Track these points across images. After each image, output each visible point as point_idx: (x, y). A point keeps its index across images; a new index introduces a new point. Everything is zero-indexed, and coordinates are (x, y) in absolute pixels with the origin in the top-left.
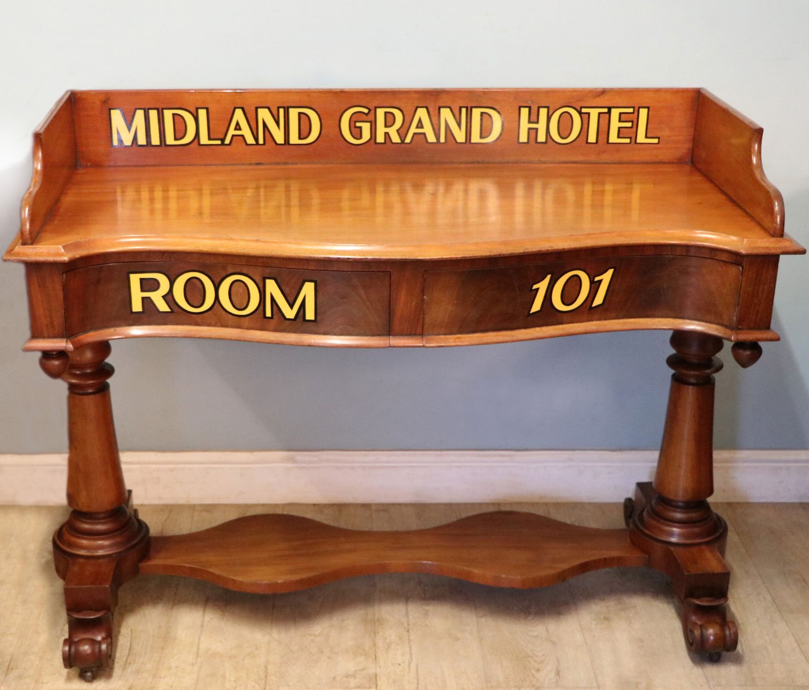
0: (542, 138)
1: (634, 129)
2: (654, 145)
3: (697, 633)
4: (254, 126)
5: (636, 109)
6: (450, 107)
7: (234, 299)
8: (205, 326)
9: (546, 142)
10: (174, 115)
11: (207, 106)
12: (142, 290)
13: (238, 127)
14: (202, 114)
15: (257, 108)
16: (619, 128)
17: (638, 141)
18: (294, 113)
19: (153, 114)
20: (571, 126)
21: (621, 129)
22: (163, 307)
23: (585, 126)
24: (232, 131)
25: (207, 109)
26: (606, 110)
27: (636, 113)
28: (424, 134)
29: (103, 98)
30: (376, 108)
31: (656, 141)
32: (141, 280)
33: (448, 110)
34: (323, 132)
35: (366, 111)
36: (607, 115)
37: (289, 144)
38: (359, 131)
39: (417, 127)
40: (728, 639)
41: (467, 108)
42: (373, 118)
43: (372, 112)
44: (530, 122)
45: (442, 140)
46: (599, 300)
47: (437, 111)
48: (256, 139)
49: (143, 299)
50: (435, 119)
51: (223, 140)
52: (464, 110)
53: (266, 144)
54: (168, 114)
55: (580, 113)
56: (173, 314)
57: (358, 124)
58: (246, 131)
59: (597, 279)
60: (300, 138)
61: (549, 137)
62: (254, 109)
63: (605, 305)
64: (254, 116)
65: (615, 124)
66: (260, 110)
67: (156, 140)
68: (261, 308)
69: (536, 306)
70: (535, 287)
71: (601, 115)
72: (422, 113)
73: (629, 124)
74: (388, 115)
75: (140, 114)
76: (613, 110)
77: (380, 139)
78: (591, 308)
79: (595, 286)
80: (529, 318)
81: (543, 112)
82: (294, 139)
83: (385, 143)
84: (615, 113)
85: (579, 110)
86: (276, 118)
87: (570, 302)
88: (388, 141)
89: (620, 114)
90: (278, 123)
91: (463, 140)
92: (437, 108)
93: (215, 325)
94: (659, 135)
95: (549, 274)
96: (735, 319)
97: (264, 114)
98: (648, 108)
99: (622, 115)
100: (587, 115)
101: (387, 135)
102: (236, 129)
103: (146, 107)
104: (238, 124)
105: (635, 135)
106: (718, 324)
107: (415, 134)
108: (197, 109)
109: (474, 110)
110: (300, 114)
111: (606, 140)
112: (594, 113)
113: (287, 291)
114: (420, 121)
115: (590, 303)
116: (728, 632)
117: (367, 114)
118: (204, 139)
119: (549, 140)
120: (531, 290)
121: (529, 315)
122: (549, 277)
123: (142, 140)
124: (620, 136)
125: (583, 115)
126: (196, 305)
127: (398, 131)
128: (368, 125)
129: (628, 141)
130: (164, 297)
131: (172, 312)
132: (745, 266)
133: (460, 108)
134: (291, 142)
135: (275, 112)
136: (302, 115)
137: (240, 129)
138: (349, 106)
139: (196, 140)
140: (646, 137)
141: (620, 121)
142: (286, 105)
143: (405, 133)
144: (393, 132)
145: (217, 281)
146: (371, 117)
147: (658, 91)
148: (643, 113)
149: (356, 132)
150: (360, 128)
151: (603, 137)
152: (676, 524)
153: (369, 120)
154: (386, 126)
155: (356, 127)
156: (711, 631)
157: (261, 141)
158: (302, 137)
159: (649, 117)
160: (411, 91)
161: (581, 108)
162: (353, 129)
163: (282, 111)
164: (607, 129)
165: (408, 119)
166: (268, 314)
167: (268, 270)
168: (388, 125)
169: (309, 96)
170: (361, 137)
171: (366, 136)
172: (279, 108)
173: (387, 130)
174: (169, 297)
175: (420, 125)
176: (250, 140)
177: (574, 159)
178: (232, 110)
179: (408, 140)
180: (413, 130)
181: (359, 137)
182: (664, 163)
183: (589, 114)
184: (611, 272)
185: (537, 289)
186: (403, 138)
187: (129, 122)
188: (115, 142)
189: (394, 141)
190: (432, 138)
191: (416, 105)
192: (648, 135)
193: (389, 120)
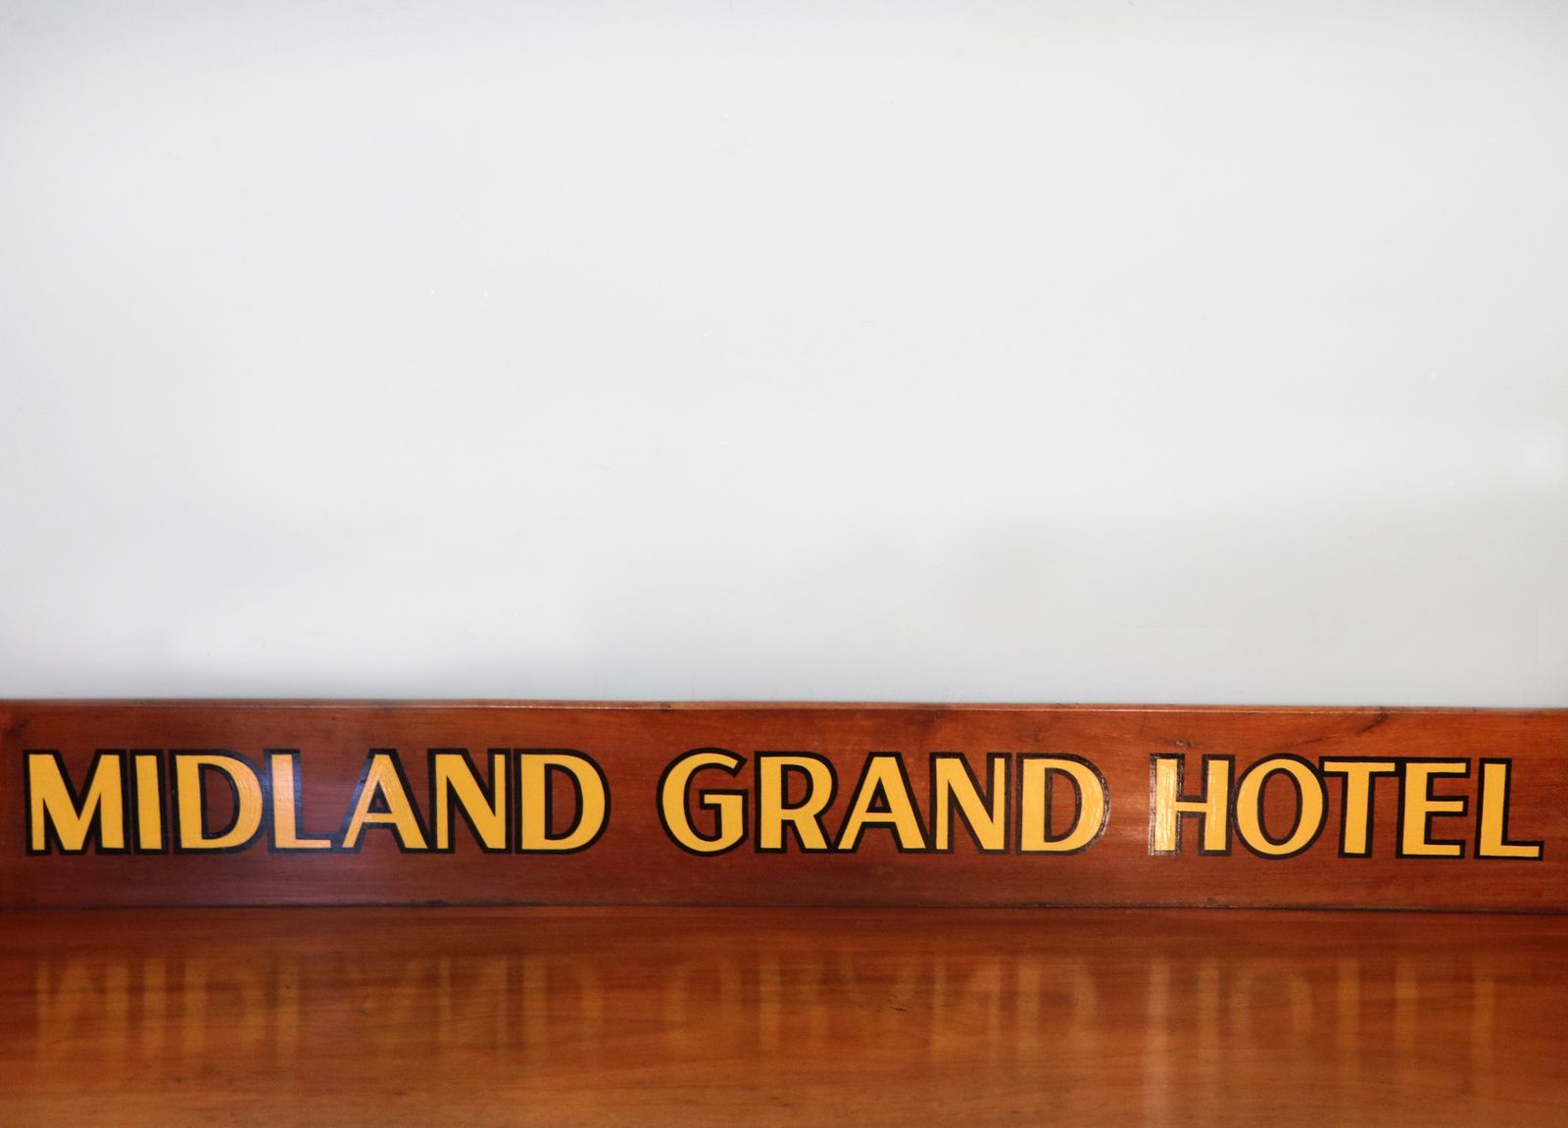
0: (1215, 838)
1: (1473, 820)
2: (1530, 864)
4: (423, 800)
5: (1475, 765)
6: (960, 756)
9: (1227, 853)
10: (204, 768)
11: (294, 746)
13: (379, 804)
14: (282, 766)
15: (432, 753)
16: (1430, 816)
17: (1483, 852)
18: (533, 768)
19: (147, 768)
21: (1434, 818)
23: (1335, 809)
24: (362, 814)
25: (296, 754)
26: (1390, 767)
27: (1475, 777)
28: (892, 826)
29: (7, 721)
30: (758, 755)
31: (1533, 851)
33: (957, 762)
34: (612, 820)
35: (731, 763)
36: (1395, 781)
37: (519, 849)
39: (872, 808)
41: (1007, 757)
42: (751, 782)
43: (749, 765)
44: (1182, 796)
45: (942, 843)
47: (927, 764)
48: (429, 833)
50: (920, 786)
51: (338, 837)
52: (1000, 764)
53: (457, 850)
54: (188, 768)
55: (1320, 774)
57: (709, 799)
58: (401, 815)
60: (549, 835)
61: (1235, 838)
62: (424, 754)
64: (425, 774)
65: (1417, 806)
66: (440, 758)
67: (151, 837)
71: (1378, 781)
72: (885, 770)
73: (1457, 806)
74: (791, 774)
75: (109, 768)
76: (1410, 766)
77: (771, 838)
81: (1218, 771)
82: (534, 836)
83: (783, 850)
84: (1417, 776)
85: (1317, 766)
86: (486, 780)
88: (792, 843)
89: (1431, 777)
90: (489, 794)
91: (999, 845)
94: (1543, 833)
97: (451, 769)
98: (1508, 762)
99: (1436, 781)
100: (1339, 780)
101: (789, 828)
102: (373, 808)
104: (379, 794)
105: (1473, 836)
107: (866, 826)
108: (268, 752)
109: (1028, 763)
110: (550, 768)
111: (1393, 849)
112: (1359, 775)
114: (879, 791)
117: (733, 772)
118: (285, 836)
119: (1238, 847)
123: (113, 837)
124: (1436, 836)
125: (1327, 780)
127: (818, 817)
128: (738, 799)
129: (1455, 850)
133: (991, 758)
134: (526, 845)
135: (480, 764)
136: (555, 773)
137: (384, 808)
138: (684, 748)
140: (1505, 841)
141: (1430, 797)
142: (512, 746)
143: (838, 825)
144: (805, 820)
146: (745, 779)
148: (1495, 775)
149: (706, 821)
150: (717, 808)
151: (1384, 839)
153: (740, 788)
154: (786, 804)
155: (703, 807)
157: (442, 842)
158: (555, 831)
159: (1513, 788)
160: (856, 711)
161: (1323, 760)
162: (695, 811)
163: (500, 761)
164: (1395, 819)
165: (847, 785)
168: (791, 799)
169: (574, 720)
170: (718, 836)
171: (732, 829)
172: (492, 752)
173: (789, 814)
175: (880, 802)
176: (413, 838)
177: (1305, 899)
178: (363, 757)
179: (847, 842)
180: (860, 815)
181: (712, 833)
182: (1560, 912)
183: (1344, 776)
186: (833, 838)
187: (78, 788)
188: (39, 842)
189: (808, 845)
190: (912, 838)
191: (869, 748)
192: (1511, 837)
193: (796, 789)
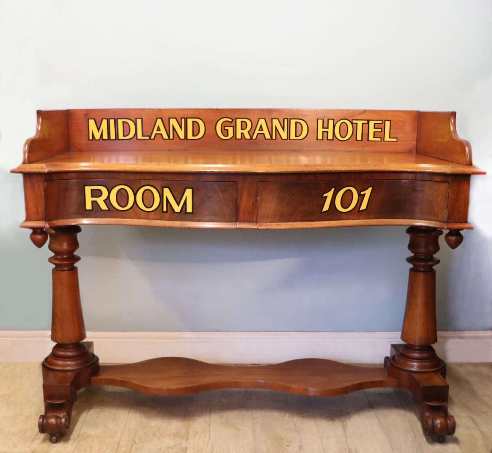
0: (330, 137)
1: (383, 133)
2: (395, 142)
3: (430, 422)
4: (167, 128)
5: (384, 121)
7: (145, 201)
8: (128, 218)
9: (333, 140)
10: (123, 122)
11: (141, 117)
12: (92, 197)
14: (139, 121)
15: (169, 119)
16: (374, 132)
17: (385, 140)
18: (190, 121)
19: (112, 122)
20: (346, 130)
21: (375, 133)
22: (104, 207)
23: (355, 130)
24: (155, 132)
25: (142, 119)
26: (366, 122)
27: (383, 124)
28: (264, 134)
29: (85, 113)
30: (236, 119)
32: (92, 190)
33: (277, 120)
34: (206, 132)
35: (230, 120)
36: (367, 125)
37: (187, 139)
38: (227, 132)
39: (260, 130)
40: (449, 426)
41: (287, 119)
43: (234, 121)
44: (323, 128)
45: (274, 137)
46: (364, 206)
47: (271, 121)
48: (169, 136)
49: (92, 202)
50: (269, 125)
51: (150, 137)
52: (286, 121)
53: (174, 139)
54: (120, 122)
55: (352, 123)
56: (110, 211)
57: (226, 128)
58: (163, 132)
59: (362, 193)
60: (193, 136)
61: (334, 137)
62: (167, 119)
63: (367, 210)
64: (168, 123)
65: (372, 130)
66: (171, 120)
67: (113, 137)
68: (161, 206)
69: (326, 208)
70: (325, 195)
71: (364, 124)
72: (262, 122)
73: (380, 130)
74: (243, 123)
76: (370, 122)
77: (239, 136)
78: (359, 211)
79: (361, 198)
80: (322, 215)
81: (331, 122)
82: (190, 136)
83: (241, 139)
84: (372, 123)
85: (351, 121)
86: (180, 124)
87: (347, 207)
88: (243, 138)
89: (375, 124)
90: (181, 127)
91: (286, 138)
92: (271, 119)
93: (134, 218)
94: (398, 136)
95: (333, 188)
96: (446, 216)
97: (173, 122)
98: (390, 121)
99: (376, 125)
101: (242, 134)
102: (157, 130)
103: (108, 118)
104: (158, 127)
105: (383, 136)
106: (436, 221)
107: (258, 134)
108: (136, 119)
109: (292, 121)
110: (193, 122)
111: (367, 139)
112: (360, 123)
113: (176, 195)
114: (261, 126)
115: (358, 208)
116: (449, 422)
117: (231, 122)
118: (140, 136)
119: (335, 138)
120: (323, 197)
121: (322, 213)
122: (333, 189)
123: (105, 137)
124: (375, 137)
125: (353, 124)
126: (123, 206)
127: (248, 132)
128: (232, 128)
129: (379, 139)
130: (104, 201)
131: (109, 210)
132: (450, 183)
133: (284, 119)
134: (188, 138)
135: (179, 121)
136: (194, 123)
137: (160, 130)
138: (221, 117)
139: (135, 137)
141: (374, 128)
142: (186, 117)
143: (253, 134)
144: (246, 132)
145: (135, 191)
146: (233, 124)
147: (395, 111)
148: (388, 123)
149: (225, 132)
150: (227, 130)
151: (365, 137)
152: (415, 360)
153: (232, 126)
154: (242, 129)
155: (225, 130)
156: (438, 421)
157: (171, 137)
158: (194, 135)
159: (391, 126)
160: (256, 110)
161: (352, 120)
162: (223, 130)
163: (183, 120)
164: (367, 133)
165: (254, 125)
166: (165, 210)
167: (165, 182)
168: (243, 128)
169: (198, 111)
170: (228, 136)
171: (231, 135)
172: (181, 118)
173: (243, 131)
174: (107, 201)
175: (261, 128)
176: (165, 136)
177: (349, 149)
178: (156, 119)
179: (254, 137)
180: (257, 131)
181: (227, 135)
182: (401, 153)
183: (357, 124)
184: (370, 189)
185: (326, 197)
186: (251, 136)
187: (99, 127)
188: (91, 138)
189: (246, 138)
190: (268, 136)
191: (259, 117)
192: (391, 137)
193: (244, 126)
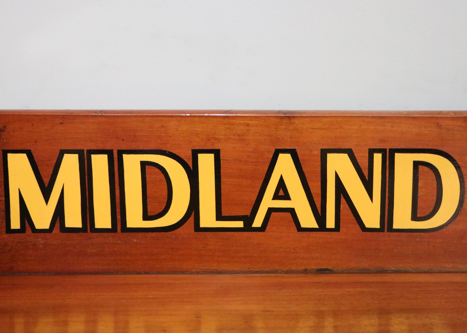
4: (316, 190)
10: (144, 164)
11: (216, 147)
13: (281, 193)
14: (207, 163)
15: (324, 153)
18: (403, 163)
24: (268, 201)
25: (217, 153)
37: (391, 229)
48: (321, 217)
51: (249, 220)
53: (341, 229)
54: (132, 164)
58: (299, 202)
60: (415, 217)
62: (318, 153)
64: (318, 170)
66: (330, 157)
67: (102, 219)
82: (402, 218)
86: (366, 173)
90: (368, 185)
97: (339, 165)
102: (277, 196)
104: (281, 184)
108: (194, 154)
110: (417, 164)
118: (208, 218)
123: (73, 218)
134: (396, 225)
135: (364, 163)
136: (421, 167)
137: (287, 197)
139: (191, 219)
142: (388, 146)
157: (330, 223)
158: (420, 214)
163: (378, 158)
172: (371, 152)
176: (308, 220)
178: (271, 156)
187: (46, 180)
188: (15, 223)
